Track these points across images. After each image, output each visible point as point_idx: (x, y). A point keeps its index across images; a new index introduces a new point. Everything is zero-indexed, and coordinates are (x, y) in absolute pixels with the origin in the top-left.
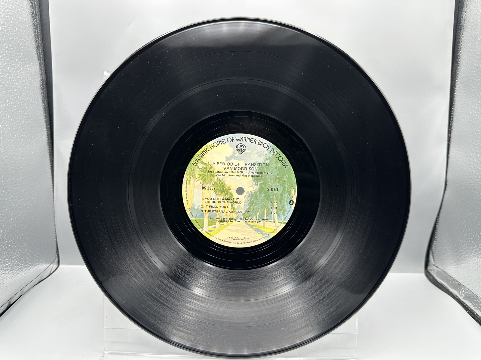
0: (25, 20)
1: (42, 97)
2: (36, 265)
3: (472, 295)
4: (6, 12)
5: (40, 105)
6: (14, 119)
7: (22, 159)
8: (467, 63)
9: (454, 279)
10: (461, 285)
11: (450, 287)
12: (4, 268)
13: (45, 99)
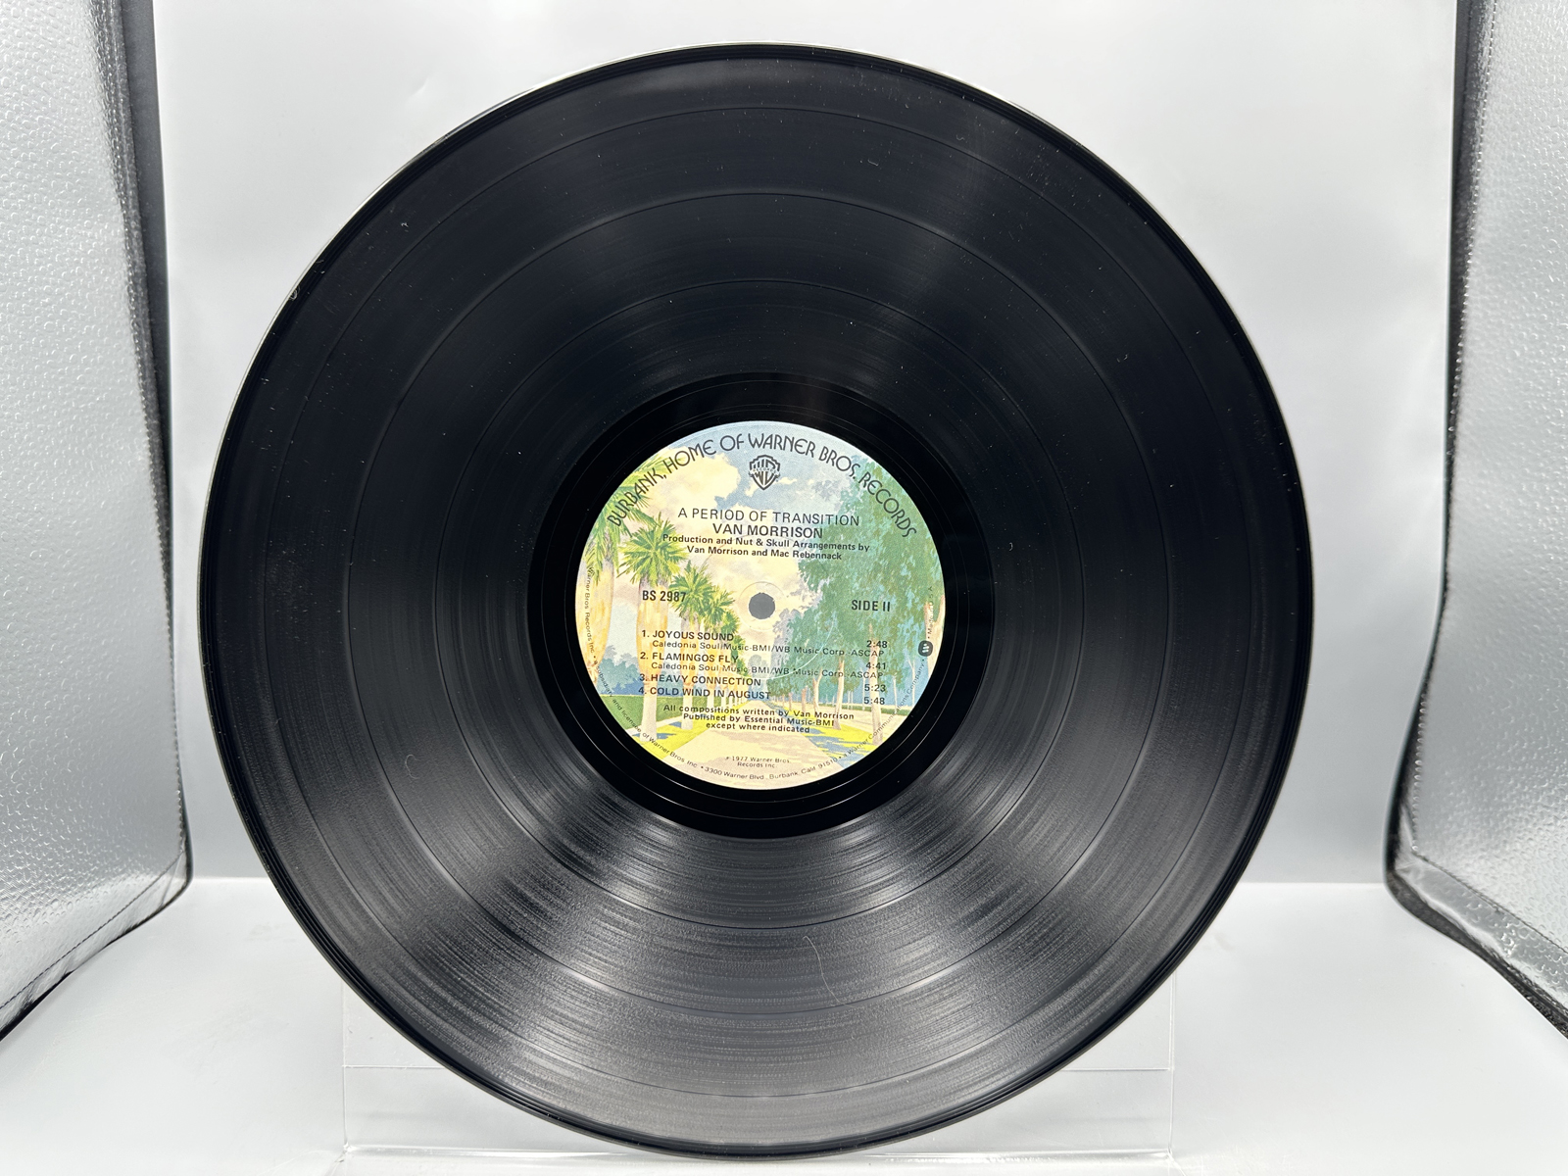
0: (78, 76)
1: (133, 324)
2: (114, 876)
3: (1542, 942)
4: (15, 47)
5: (126, 351)
6: (43, 393)
7: (69, 525)
8: (1502, 195)
9: (1481, 895)
10: (1506, 913)
11: (1469, 921)
12: (9, 879)
13: (143, 332)
